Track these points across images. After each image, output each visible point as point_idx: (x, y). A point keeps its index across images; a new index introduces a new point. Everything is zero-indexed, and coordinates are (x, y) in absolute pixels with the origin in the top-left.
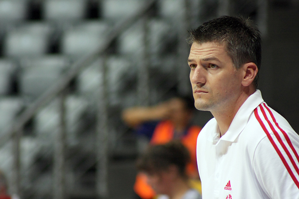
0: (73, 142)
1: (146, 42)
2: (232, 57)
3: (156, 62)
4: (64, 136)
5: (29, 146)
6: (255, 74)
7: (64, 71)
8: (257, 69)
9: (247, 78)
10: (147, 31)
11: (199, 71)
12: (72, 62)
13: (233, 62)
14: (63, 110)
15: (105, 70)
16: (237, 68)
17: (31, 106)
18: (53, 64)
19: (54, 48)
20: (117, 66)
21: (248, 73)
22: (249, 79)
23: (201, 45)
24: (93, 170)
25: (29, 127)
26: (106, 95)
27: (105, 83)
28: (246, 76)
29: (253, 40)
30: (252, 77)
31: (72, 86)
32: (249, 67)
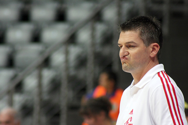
0: (46, 97)
1: (93, 36)
2: (143, 40)
3: (99, 49)
4: (40, 93)
5: (18, 99)
6: (158, 50)
7: (41, 53)
8: (159, 47)
9: (153, 52)
10: (93, 29)
11: (124, 49)
12: (46, 48)
13: (144, 43)
14: (40, 77)
15: (67, 53)
16: (146, 46)
17: (20, 74)
18: (35, 48)
19: (36, 38)
20: (74, 51)
21: (154, 49)
22: (154, 53)
23: (125, 32)
24: (58, 115)
25: (19, 87)
26: (67, 68)
27: (67, 61)
28: (153, 51)
29: (156, 30)
30: (156, 51)
31: (46, 63)
32: (154, 46)
